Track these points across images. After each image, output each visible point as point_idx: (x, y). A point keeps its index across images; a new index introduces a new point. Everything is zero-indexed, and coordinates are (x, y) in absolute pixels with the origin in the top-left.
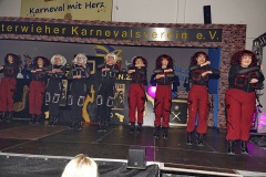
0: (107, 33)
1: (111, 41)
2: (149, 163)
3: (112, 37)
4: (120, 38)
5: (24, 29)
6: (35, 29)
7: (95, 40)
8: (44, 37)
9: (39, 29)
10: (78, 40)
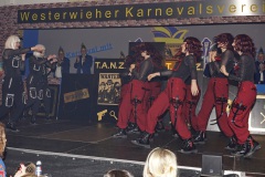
0: (169, 11)
1: (174, 21)
2: (227, 173)
3: (175, 15)
4: (185, 15)
5: (73, 16)
6: (84, 15)
7: (153, 22)
8: (95, 23)
9: (89, 15)
10: (133, 22)
